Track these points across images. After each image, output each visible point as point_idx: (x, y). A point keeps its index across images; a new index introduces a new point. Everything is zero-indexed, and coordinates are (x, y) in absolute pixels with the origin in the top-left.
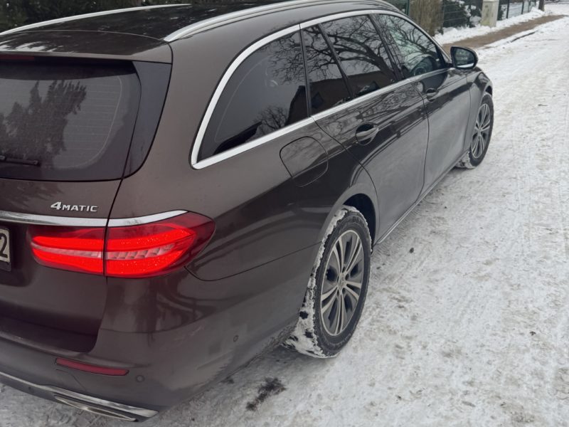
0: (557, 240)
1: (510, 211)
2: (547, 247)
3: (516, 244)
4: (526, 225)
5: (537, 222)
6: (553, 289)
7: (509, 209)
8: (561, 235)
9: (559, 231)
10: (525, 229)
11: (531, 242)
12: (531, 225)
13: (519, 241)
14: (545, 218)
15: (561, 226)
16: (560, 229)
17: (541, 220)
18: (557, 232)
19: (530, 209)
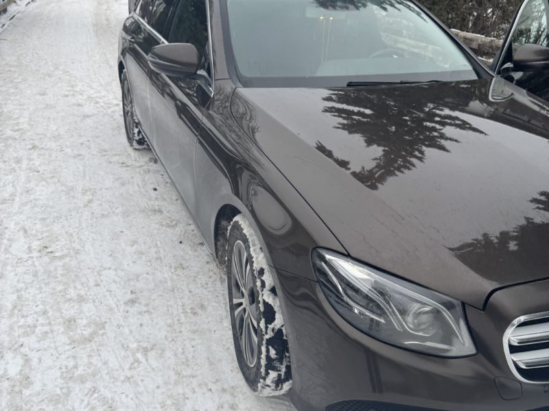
0: (38, 243)
1: (109, 266)
2: (46, 231)
3: (77, 226)
4: (77, 252)
5: (67, 260)
6: (32, 197)
7: (110, 268)
8: (35, 249)
9: (38, 254)
10: (76, 246)
11: (64, 232)
12: (72, 253)
13: (76, 230)
14: (60, 272)
15: (37, 263)
16: (37, 258)
17: (64, 265)
18: (40, 251)
19: (84, 280)
